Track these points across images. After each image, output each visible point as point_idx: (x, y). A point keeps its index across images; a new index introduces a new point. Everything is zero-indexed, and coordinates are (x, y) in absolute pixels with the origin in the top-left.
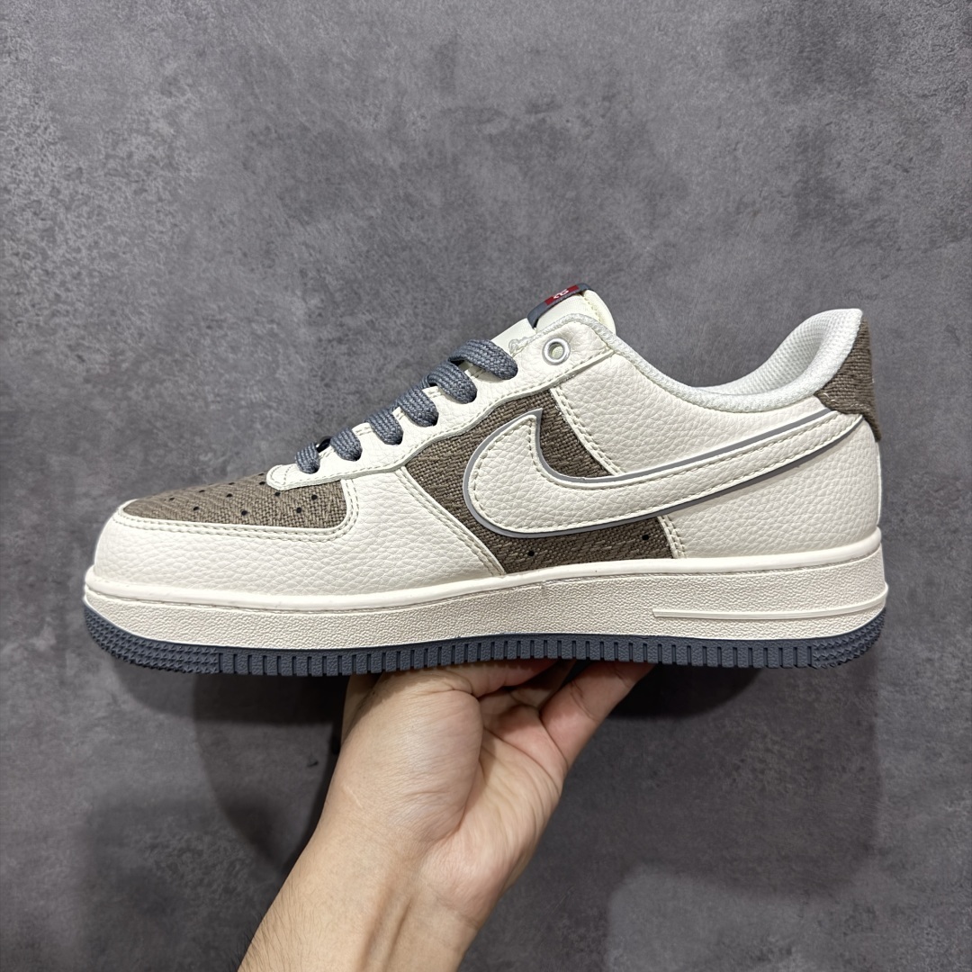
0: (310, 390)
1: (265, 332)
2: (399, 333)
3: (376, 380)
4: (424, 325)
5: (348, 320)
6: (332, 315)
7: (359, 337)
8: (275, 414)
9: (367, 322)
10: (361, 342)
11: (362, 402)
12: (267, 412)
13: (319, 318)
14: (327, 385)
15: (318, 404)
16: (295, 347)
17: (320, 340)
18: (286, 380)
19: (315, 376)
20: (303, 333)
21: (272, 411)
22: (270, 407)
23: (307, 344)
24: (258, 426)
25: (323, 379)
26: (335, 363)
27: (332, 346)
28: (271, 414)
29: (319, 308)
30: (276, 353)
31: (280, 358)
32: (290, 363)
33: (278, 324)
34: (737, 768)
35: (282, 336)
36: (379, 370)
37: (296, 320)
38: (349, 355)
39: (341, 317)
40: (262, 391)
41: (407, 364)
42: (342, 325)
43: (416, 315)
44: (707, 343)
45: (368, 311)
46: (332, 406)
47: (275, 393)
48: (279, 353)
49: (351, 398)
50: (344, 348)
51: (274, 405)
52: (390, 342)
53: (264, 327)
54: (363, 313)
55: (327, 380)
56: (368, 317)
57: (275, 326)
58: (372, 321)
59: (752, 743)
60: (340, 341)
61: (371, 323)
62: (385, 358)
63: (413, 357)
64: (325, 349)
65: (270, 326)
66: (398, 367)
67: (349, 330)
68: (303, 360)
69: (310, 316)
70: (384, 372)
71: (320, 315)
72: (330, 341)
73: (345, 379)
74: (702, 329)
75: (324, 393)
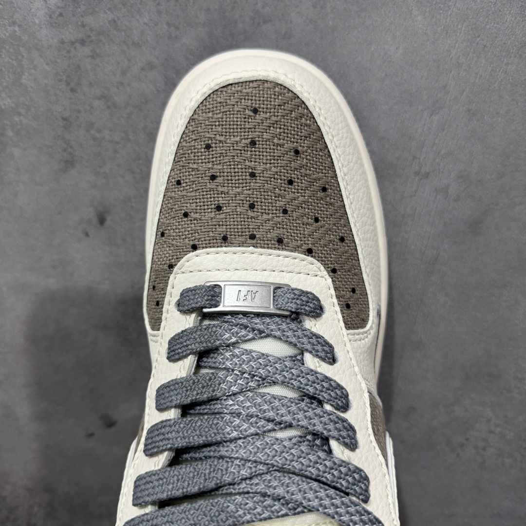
0: (56, 95)
1: (7, 34)
2: (142, 32)
3: (121, 84)
4: (168, 24)
5: (89, 20)
6: (74, 15)
7: (102, 38)
8: (25, 121)
9: (109, 22)
10: (104, 44)
11: (109, 107)
12: (16, 119)
13: (60, 18)
14: (72, 90)
15: (65, 109)
16: (38, 49)
17: (63, 42)
18: (33, 85)
19: (60, 81)
20: (45, 35)
21: (22, 118)
22: (19, 114)
23: (50, 46)
24: (10, 133)
25: (68, 83)
26: (79, 66)
27: (75, 48)
28: (21, 121)
29: (58, 7)
30: (20, 57)
31: (25, 62)
32: (35, 68)
33: (19, 26)
34: (462, 445)
35: (25, 38)
36: (124, 73)
37: (37, 21)
38: (93, 57)
39: (82, 16)
40: (10, 97)
41: (151, 66)
42: (83, 26)
43: (159, 12)
44: (465, 44)
45: (109, 9)
46: (79, 111)
47: (22, 99)
48: (23, 56)
49: (98, 103)
50: (87, 50)
51: (23, 111)
52: (134, 43)
53: (6, 30)
54: (105, 12)
55: (72, 85)
56: (111, 16)
57: (17, 29)
58: (115, 21)
59: (477, 426)
60: (83, 42)
61: (113, 22)
62: (129, 60)
63: (157, 58)
64: (69, 52)
65: (12, 28)
66: (143, 69)
67: (92, 30)
68: (47, 64)
69: (51, 17)
70: (129, 75)
71: (61, 15)
72: (73, 43)
73: (91, 84)
74: (461, 29)
75: (70, 99)
